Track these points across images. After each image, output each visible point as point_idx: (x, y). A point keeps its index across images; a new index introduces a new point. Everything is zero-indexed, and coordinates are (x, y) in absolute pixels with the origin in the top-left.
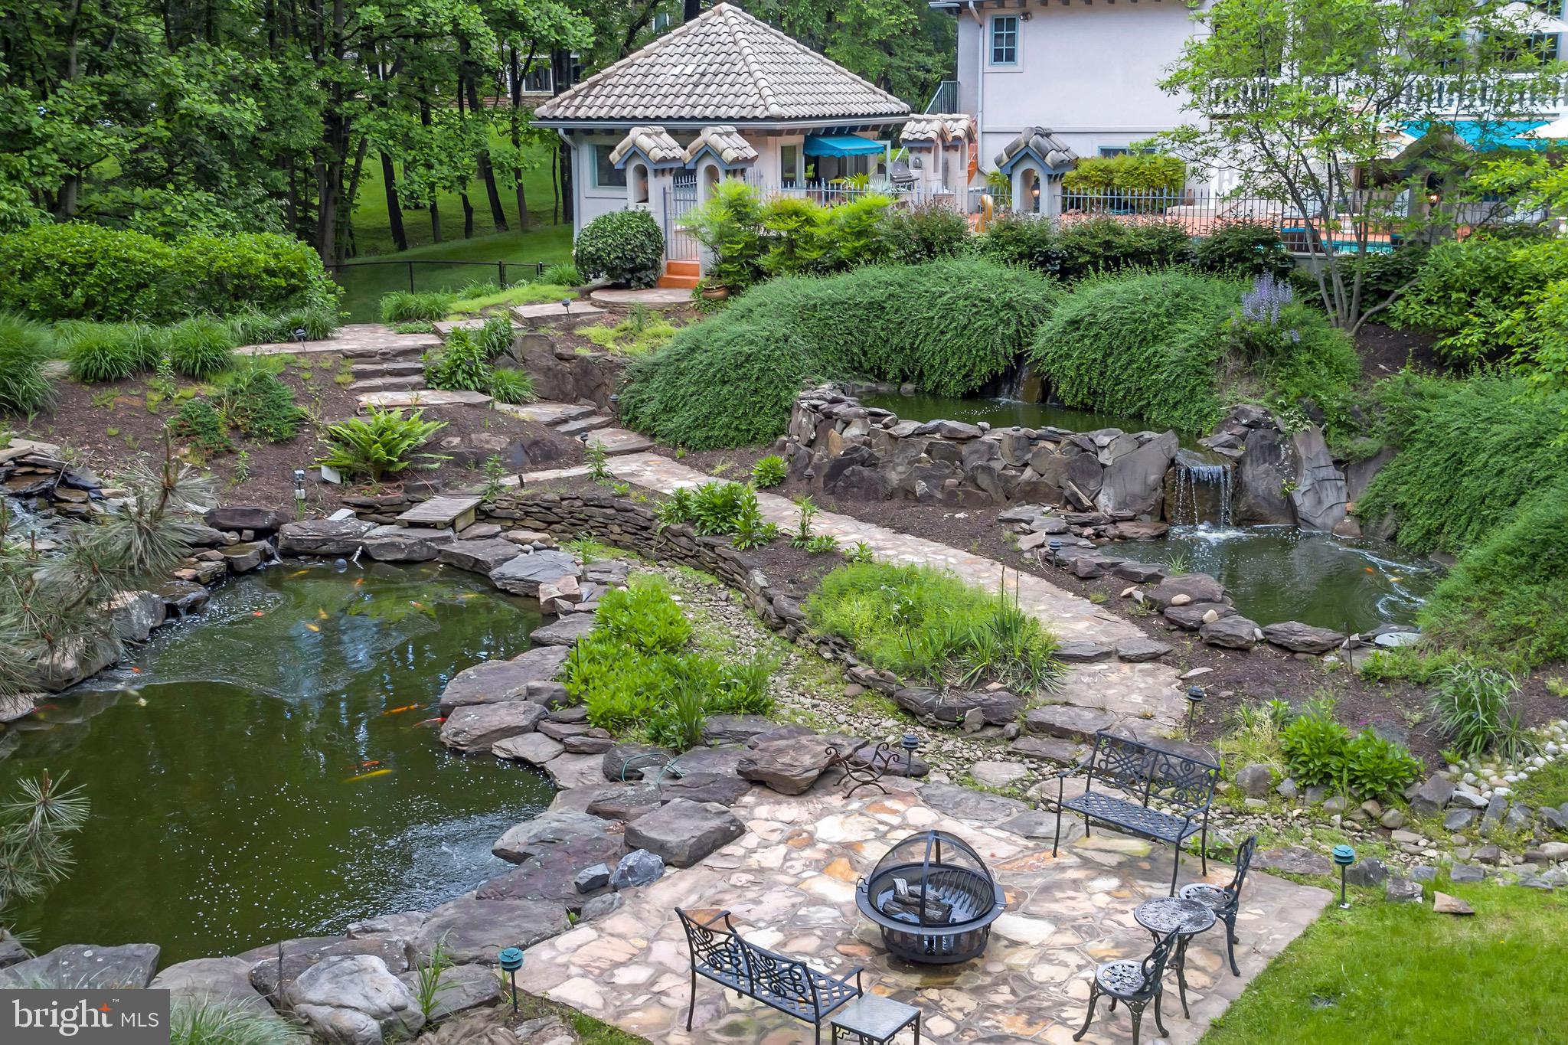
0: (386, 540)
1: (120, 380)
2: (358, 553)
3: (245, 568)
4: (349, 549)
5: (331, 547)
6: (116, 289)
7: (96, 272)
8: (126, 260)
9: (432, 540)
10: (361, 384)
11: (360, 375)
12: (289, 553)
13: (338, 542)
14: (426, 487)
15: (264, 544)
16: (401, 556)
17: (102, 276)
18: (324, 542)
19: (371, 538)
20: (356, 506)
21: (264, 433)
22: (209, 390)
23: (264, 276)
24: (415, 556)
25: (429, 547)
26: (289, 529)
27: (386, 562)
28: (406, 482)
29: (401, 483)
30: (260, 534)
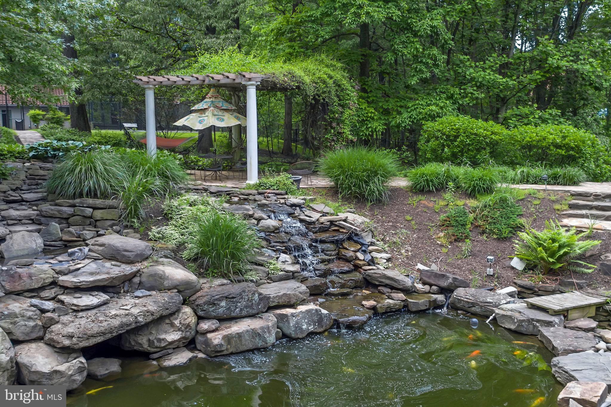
0: (509, 313)
1: (430, 192)
2: (491, 317)
3: (414, 309)
4: (488, 313)
5: (476, 309)
6: (469, 150)
7: (458, 140)
8: (476, 134)
9: (538, 321)
10: (571, 212)
11: (572, 207)
12: (454, 307)
13: (481, 307)
14: (572, 284)
15: (440, 297)
16: (513, 327)
17: (462, 141)
18: (474, 305)
19: (502, 309)
20: (520, 286)
21: (492, 232)
22: (472, 203)
23: (552, 147)
24: (523, 330)
25: (535, 326)
26: (460, 293)
27: (505, 328)
28: (563, 278)
29: (558, 278)
30: (442, 290)
